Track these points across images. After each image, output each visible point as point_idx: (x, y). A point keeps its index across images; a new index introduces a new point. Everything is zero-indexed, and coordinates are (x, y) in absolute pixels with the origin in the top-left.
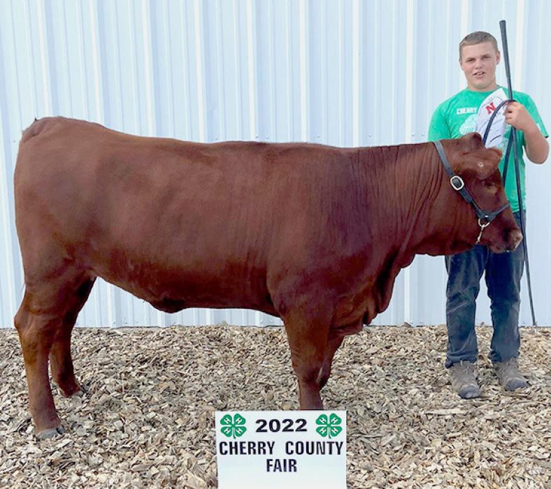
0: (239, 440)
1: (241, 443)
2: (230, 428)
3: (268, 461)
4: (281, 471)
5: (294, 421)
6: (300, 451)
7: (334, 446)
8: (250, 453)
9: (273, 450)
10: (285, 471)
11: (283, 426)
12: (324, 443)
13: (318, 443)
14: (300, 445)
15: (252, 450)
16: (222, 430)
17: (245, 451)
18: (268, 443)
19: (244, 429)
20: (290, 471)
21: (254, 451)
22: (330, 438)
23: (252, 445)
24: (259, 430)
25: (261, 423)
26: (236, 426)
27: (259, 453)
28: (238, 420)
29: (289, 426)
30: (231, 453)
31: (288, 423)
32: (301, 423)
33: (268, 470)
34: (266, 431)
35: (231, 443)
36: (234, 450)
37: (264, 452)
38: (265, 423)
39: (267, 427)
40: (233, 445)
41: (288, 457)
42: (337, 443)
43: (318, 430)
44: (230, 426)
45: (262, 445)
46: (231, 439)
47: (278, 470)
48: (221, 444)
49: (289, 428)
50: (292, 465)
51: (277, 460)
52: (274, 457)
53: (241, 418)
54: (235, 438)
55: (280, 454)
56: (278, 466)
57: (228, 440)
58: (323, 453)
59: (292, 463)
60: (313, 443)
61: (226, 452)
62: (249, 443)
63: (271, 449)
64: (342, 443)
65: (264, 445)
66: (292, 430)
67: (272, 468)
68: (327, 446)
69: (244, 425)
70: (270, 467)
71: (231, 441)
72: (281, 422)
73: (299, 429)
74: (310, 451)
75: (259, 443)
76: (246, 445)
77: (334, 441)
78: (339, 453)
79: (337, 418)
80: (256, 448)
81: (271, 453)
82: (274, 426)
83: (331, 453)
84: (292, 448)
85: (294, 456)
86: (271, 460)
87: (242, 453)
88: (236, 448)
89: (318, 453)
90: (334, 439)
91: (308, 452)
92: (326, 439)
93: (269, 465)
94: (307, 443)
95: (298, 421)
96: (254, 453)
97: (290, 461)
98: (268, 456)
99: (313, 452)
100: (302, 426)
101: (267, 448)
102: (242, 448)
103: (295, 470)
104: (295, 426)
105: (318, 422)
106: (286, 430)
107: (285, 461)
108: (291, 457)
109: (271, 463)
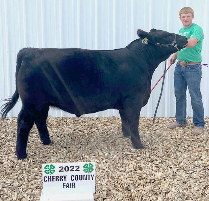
0: (52, 175)
1: (53, 177)
2: (48, 171)
3: (64, 184)
4: (69, 188)
5: (75, 167)
6: (77, 179)
7: (90, 176)
8: (56, 181)
10: (71, 187)
11: (70, 169)
12: (86, 175)
13: (84, 175)
14: (77, 176)
15: (57, 179)
16: (45, 172)
17: (55, 180)
18: (64, 176)
19: (54, 171)
20: (73, 187)
21: (58, 180)
22: (89, 173)
23: (57, 177)
24: (60, 171)
25: (61, 168)
26: (51, 169)
27: (60, 180)
28: (52, 167)
29: (73, 169)
30: (49, 181)
31: (72, 168)
32: (77, 167)
33: (64, 188)
35: (48, 177)
36: (50, 180)
37: (62, 180)
38: (63, 167)
39: (64, 170)
40: (50, 178)
41: (72, 182)
42: (92, 175)
43: (84, 170)
44: (48, 170)
45: (61, 177)
46: (49, 175)
47: (68, 187)
48: (44, 177)
49: (73, 170)
50: (74, 185)
51: (68, 183)
52: (66, 182)
53: (53, 166)
54: (50, 175)
55: (68, 180)
56: (68, 186)
57: (47, 175)
58: (86, 180)
59: (74, 184)
60: (82, 175)
61: (47, 181)
62: (56, 177)
63: (65, 178)
64: (94, 175)
66: (74, 171)
67: (65, 187)
68: (88, 176)
69: (54, 169)
70: (65, 186)
71: (49, 176)
72: (69, 167)
73: (76, 170)
74: (81, 179)
75: (60, 176)
76: (55, 177)
77: (91, 174)
78: (92, 179)
79: (92, 165)
80: (59, 178)
81: (65, 180)
82: (67, 169)
83: (89, 179)
84: (73, 178)
85: (75, 181)
86: (65, 183)
87: (53, 181)
88: (51, 179)
89: (84, 180)
90: (90, 174)
91: (80, 180)
92: (87, 174)
93: (64, 185)
94: (80, 175)
95: (76, 167)
96: (58, 181)
97: (73, 183)
98: (64, 182)
99: (82, 179)
100: (78, 169)
101: (63, 178)
102: (53, 178)
103: (75, 187)
104: (75, 169)
105: (84, 167)
106: (71, 170)
107: (71, 183)
108: (73, 182)
109: (65, 184)
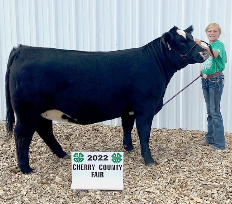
0: (81, 163)
1: (82, 165)
2: (77, 159)
3: (92, 173)
4: (97, 177)
5: (103, 156)
6: (105, 169)
7: (118, 166)
8: (85, 169)
9: (94, 168)
10: (99, 177)
11: (98, 158)
12: (114, 165)
13: (112, 165)
14: (105, 166)
15: (86, 168)
16: (74, 159)
17: (83, 168)
18: (92, 165)
19: (83, 159)
20: (101, 177)
23: (86, 166)
24: (89, 160)
25: (90, 157)
26: (80, 158)
27: (89, 169)
28: (80, 155)
30: (77, 169)
31: (100, 157)
32: (106, 157)
33: (92, 177)
34: (91, 160)
36: (78, 168)
37: (91, 169)
38: (91, 156)
39: (92, 158)
40: (78, 166)
41: (100, 171)
42: (120, 165)
43: (112, 160)
46: (78, 163)
47: (96, 177)
48: (73, 165)
51: (96, 172)
52: (94, 171)
54: (79, 163)
55: (97, 170)
56: (96, 175)
57: (76, 164)
58: (114, 170)
59: (102, 174)
60: (110, 165)
61: (75, 169)
63: (93, 167)
64: (122, 165)
65: (91, 166)
66: (102, 160)
67: (94, 176)
68: (116, 166)
72: (98, 156)
73: (105, 159)
74: (109, 169)
75: (89, 165)
76: (83, 166)
78: (120, 170)
79: (120, 155)
80: (88, 167)
81: (93, 169)
82: (95, 158)
83: (117, 169)
84: (102, 167)
85: (103, 171)
87: (82, 169)
88: (79, 167)
89: (112, 170)
90: (118, 164)
92: (115, 164)
93: (92, 175)
94: (108, 165)
96: (87, 169)
97: (101, 173)
98: (92, 171)
101: (92, 167)
102: (82, 167)
103: (103, 177)
104: (103, 158)
105: (112, 156)
106: (99, 160)
107: (99, 173)
109: (93, 173)
